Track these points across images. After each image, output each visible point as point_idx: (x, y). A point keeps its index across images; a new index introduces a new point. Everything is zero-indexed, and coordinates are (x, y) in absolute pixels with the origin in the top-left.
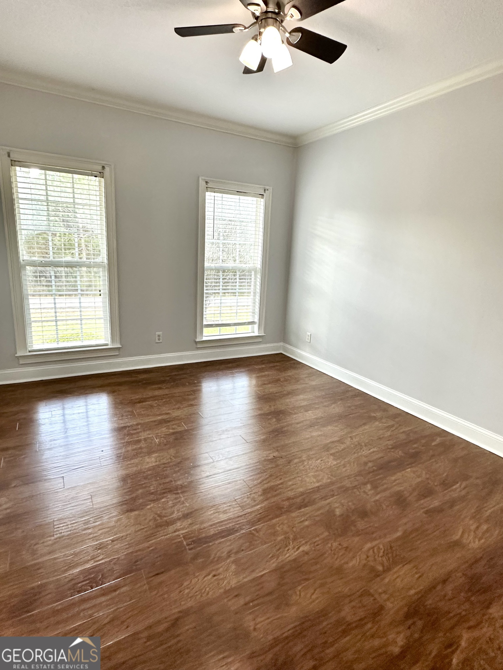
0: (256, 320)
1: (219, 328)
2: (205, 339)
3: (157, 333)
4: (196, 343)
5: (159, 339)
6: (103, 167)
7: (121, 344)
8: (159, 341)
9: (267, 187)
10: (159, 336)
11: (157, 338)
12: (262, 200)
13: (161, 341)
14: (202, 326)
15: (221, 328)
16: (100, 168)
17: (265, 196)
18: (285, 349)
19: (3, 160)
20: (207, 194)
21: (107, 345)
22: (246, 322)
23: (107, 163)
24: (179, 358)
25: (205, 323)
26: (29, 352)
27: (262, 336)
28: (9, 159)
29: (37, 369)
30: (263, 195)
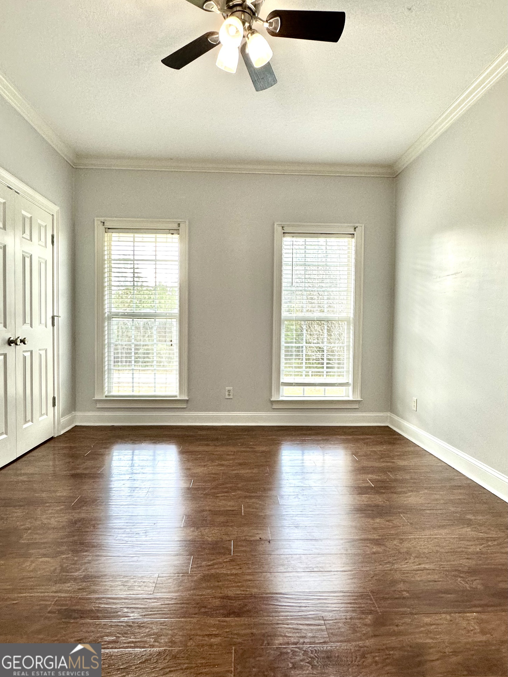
0: (351, 381)
1: (302, 387)
2: (281, 399)
3: (227, 388)
4: (273, 402)
5: (229, 395)
6: (179, 224)
7: (188, 396)
8: (229, 397)
10: (229, 391)
11: (227, 393)
12: (354, 240)
13: (231, 397)
14: (279, 384)
15: (305, 387)
16: (175, 226)
17: (355, 235)
18: (392, 421)
19: (99, 229)
20: (285, 239)
21: (176, 396)
22: (336, 384)
23: (183, 220)
24: (253, 419)
25: (282, 380)
26: (106, 397)
27: (358, 402)
28: (103, 228)
29: (110, 414)
30: (354, 234)
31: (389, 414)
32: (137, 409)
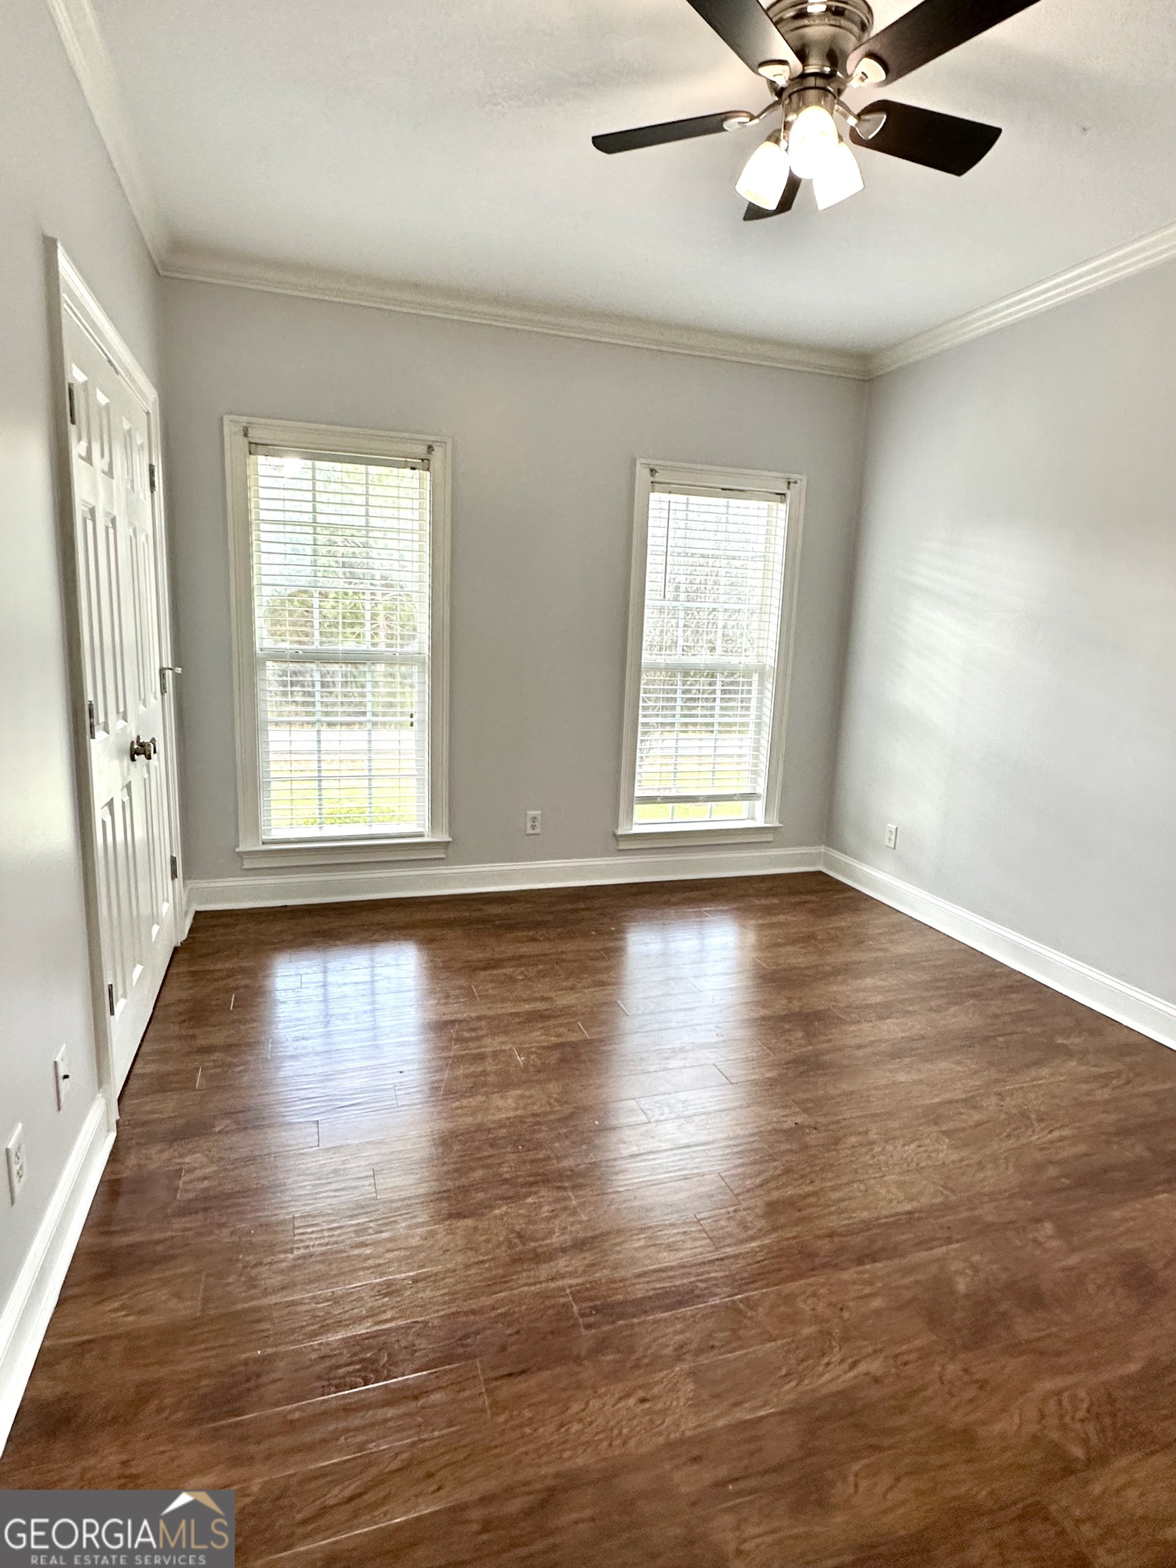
0: (761, 789)
1: (670, 806)
2: (636, 829)
3: (529, 812)
4: (617, 838)
5: (533, 827)
6: (430, 449)
7: (451, 834)
8: (534, 832)
9: (794, 477)
10: (534, 819)
11: (529, 824)
12: (783, 507)
13: (538, 831)
14: (632, 800)
15: (675, 805)
16: (421, 450)
17: (789, 497)
18: (830, 862)
19: (234, 443)
20: (653, 496)
21: (421, 835)
22: (735, 795)
23: (438, 438)
24: (578, 872)
25: (638, 793)
26: (263, 843)
27: (774, 829)
28: (246, 441)
29: (276, 881)
30: (784, 494)
31: (822, 849)
32: (349, 867)
